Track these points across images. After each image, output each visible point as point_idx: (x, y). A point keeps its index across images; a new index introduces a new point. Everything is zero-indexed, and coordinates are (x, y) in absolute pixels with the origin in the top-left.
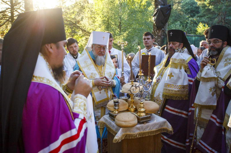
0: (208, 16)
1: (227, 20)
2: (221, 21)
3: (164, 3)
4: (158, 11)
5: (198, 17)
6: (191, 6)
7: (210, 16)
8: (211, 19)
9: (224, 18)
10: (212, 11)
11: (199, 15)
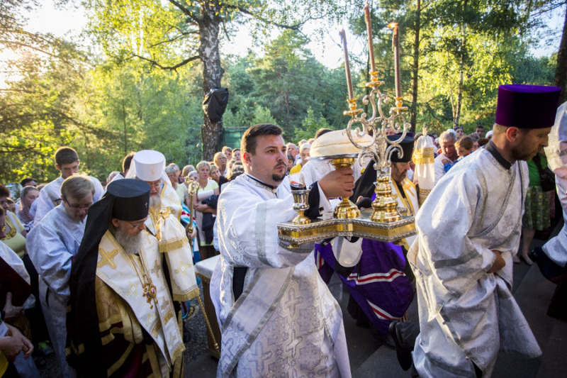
0: (266, 95)
1: (291, 100)
2: (284, 102)
3: (217, 84)
4: (210, 96)
5: (253, 96)
6: (240, 79)
7: (269, 94)
8: (271, 98)
9: (287, 97)
10: (270, 88)
11: (254, 93)
